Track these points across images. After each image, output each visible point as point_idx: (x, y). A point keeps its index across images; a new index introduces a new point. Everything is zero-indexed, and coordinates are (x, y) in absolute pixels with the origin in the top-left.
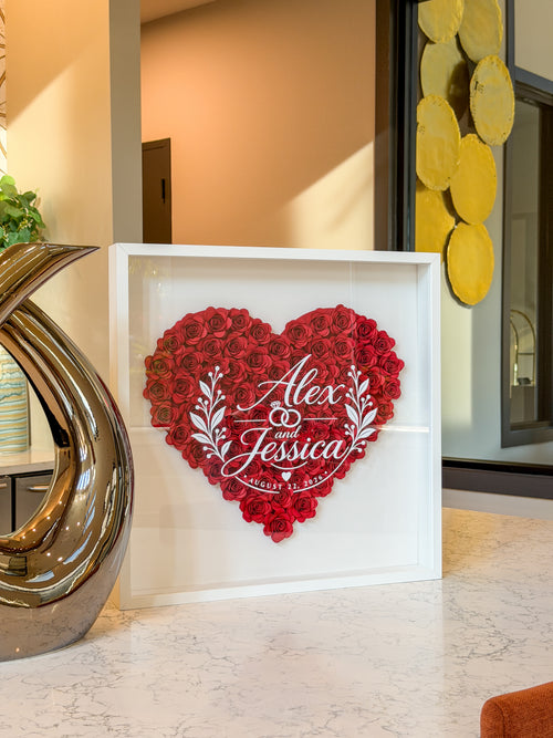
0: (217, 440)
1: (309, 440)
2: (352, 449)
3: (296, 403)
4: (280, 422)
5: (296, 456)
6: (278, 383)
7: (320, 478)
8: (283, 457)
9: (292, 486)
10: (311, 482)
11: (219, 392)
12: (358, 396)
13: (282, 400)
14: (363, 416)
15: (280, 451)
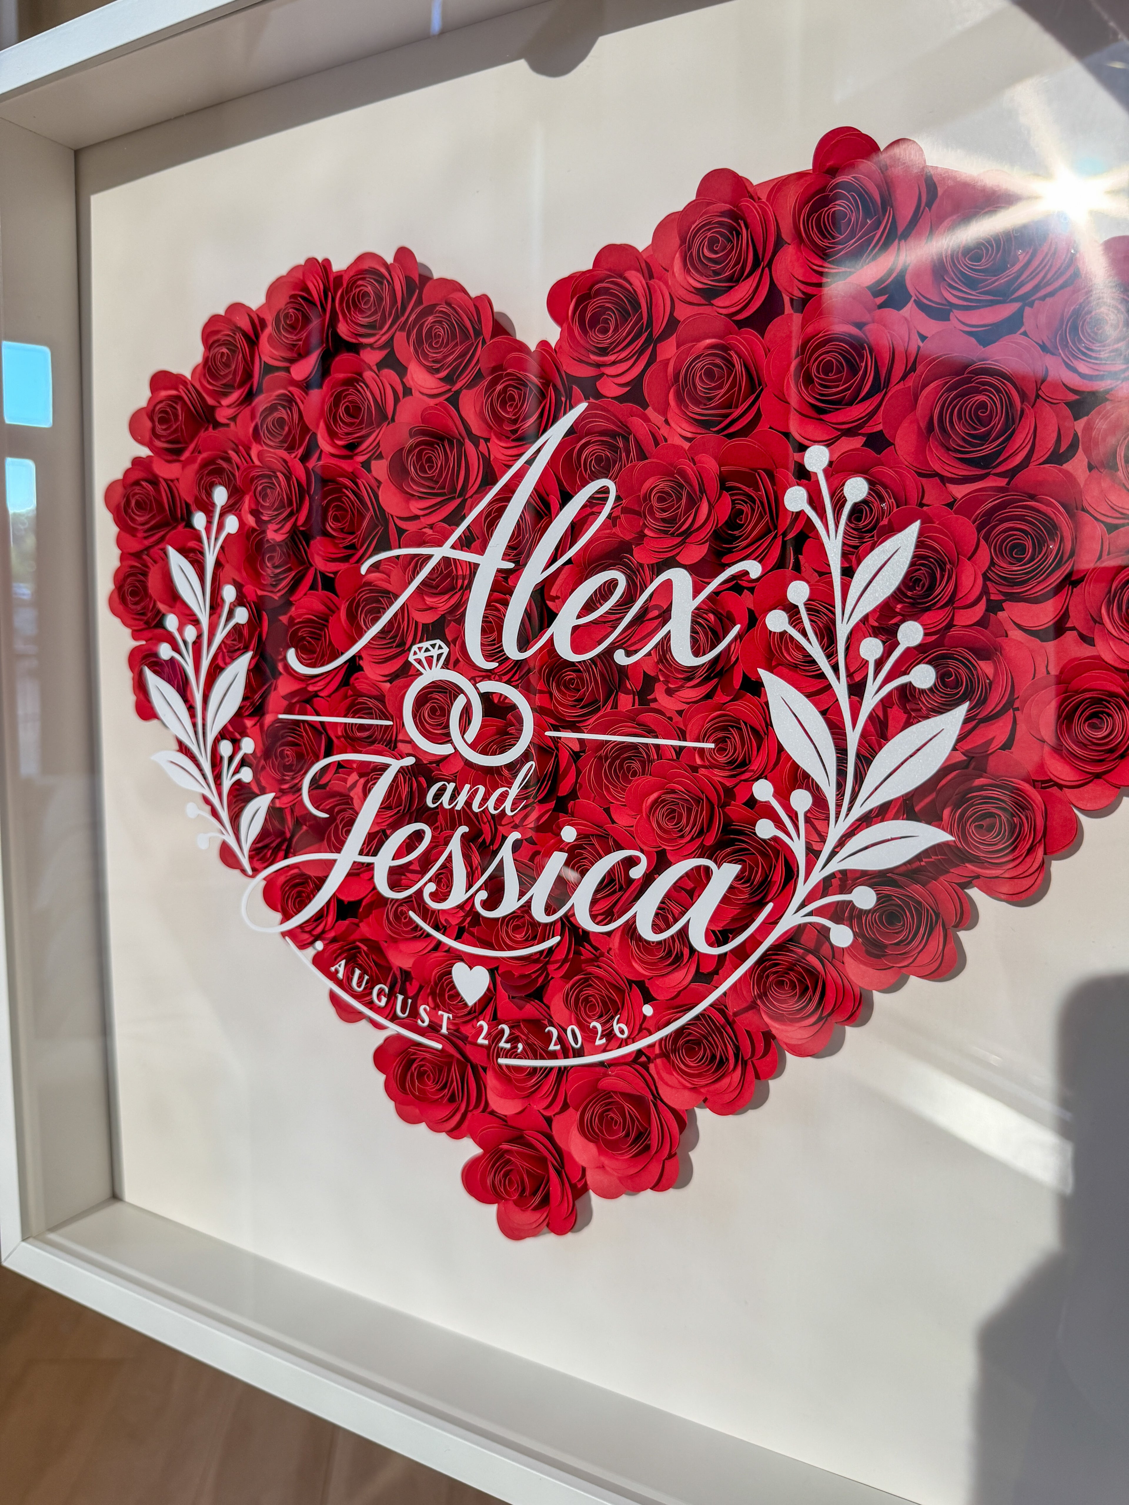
0: (227, 783)
1: (569, 834)
2: (790, 920)
3: (511, 649)
4: (445, 738)
5: (510, 904)
6: (438, 554)
7: (620, 1028)
8: (458, 895)
9: (495, 1037)
10: (573, 1034)
11: (229, 593)
12: (843, 631)
13: (457, 642)
14: (865, 760)
15: (447, 868)
